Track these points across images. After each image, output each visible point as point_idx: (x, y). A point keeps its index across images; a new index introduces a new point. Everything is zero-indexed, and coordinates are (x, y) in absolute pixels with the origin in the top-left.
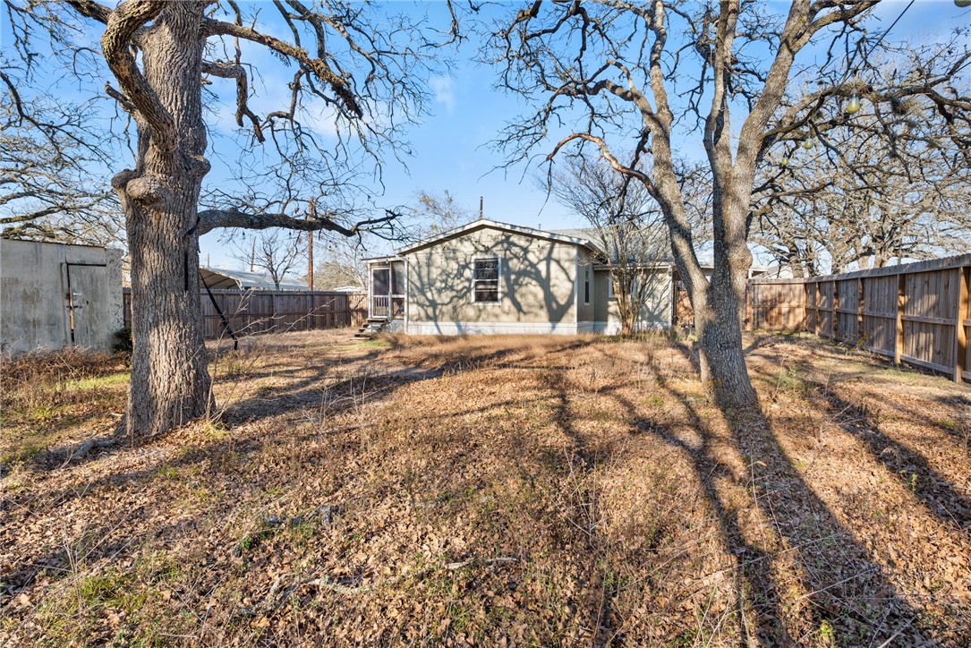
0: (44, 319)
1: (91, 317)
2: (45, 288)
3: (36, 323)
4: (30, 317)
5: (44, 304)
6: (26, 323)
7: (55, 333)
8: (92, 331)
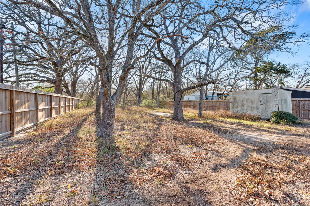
0: (255, 107)
1: (266, 107)
2: (256, 100)
3: (254, 108)
4: (252, 106)
5: (256, 103)
6: (252, 107)
7: (258, 110)
8: (266, 111)
